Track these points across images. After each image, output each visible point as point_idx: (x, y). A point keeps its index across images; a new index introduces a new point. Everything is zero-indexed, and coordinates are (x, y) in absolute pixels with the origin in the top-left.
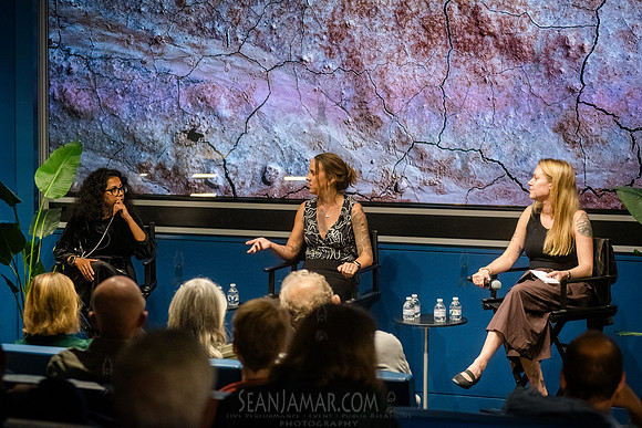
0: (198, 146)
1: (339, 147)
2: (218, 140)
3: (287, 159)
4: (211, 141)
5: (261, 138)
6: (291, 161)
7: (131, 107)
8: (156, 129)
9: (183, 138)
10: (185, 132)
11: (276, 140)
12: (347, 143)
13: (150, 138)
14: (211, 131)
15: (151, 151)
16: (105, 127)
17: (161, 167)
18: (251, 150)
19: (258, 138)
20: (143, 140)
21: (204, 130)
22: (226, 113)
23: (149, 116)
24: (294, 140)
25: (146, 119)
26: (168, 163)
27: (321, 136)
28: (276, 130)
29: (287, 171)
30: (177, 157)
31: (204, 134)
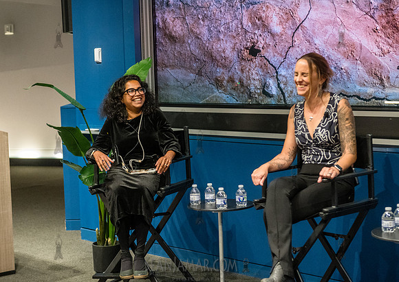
0: (257, 60)
2: (272, 54)
4: (267, 55)
7: (209, 30)
8: (226, 47)
9: (246, 53)
10: (247, 49)
12: (376, 50)
13: (223, 55)
14: (266, 46)
15: (224, 66)
16: (192, 48)
17: (231, 80)
19: (302, 50)
20: (218, 58)
21: (261, 46)
22: (277, 29)
23: (222, 37)
24: (331, 51)
25: (219, 40)
26: (236, 77)
28: (316, 42)
30: (242, 71)
31: (261, 49)
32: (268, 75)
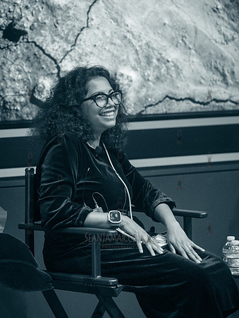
0: (20, 48)
1: (207, 42)
2: (49, 38)
3: (143, 61)
4: (39, 40)
5: (108, 34)
6: (149, 63)
11: (129, 35)
12: (217, 36)
14: (38, 26)
18: (96, 51)
19: (104, 33)
21: (27, 25)
24: (151, 35)
27: (185, 28)
28: (129, 21)
29: (143, 76)
31: (28, 30)
32: (41, 72)
